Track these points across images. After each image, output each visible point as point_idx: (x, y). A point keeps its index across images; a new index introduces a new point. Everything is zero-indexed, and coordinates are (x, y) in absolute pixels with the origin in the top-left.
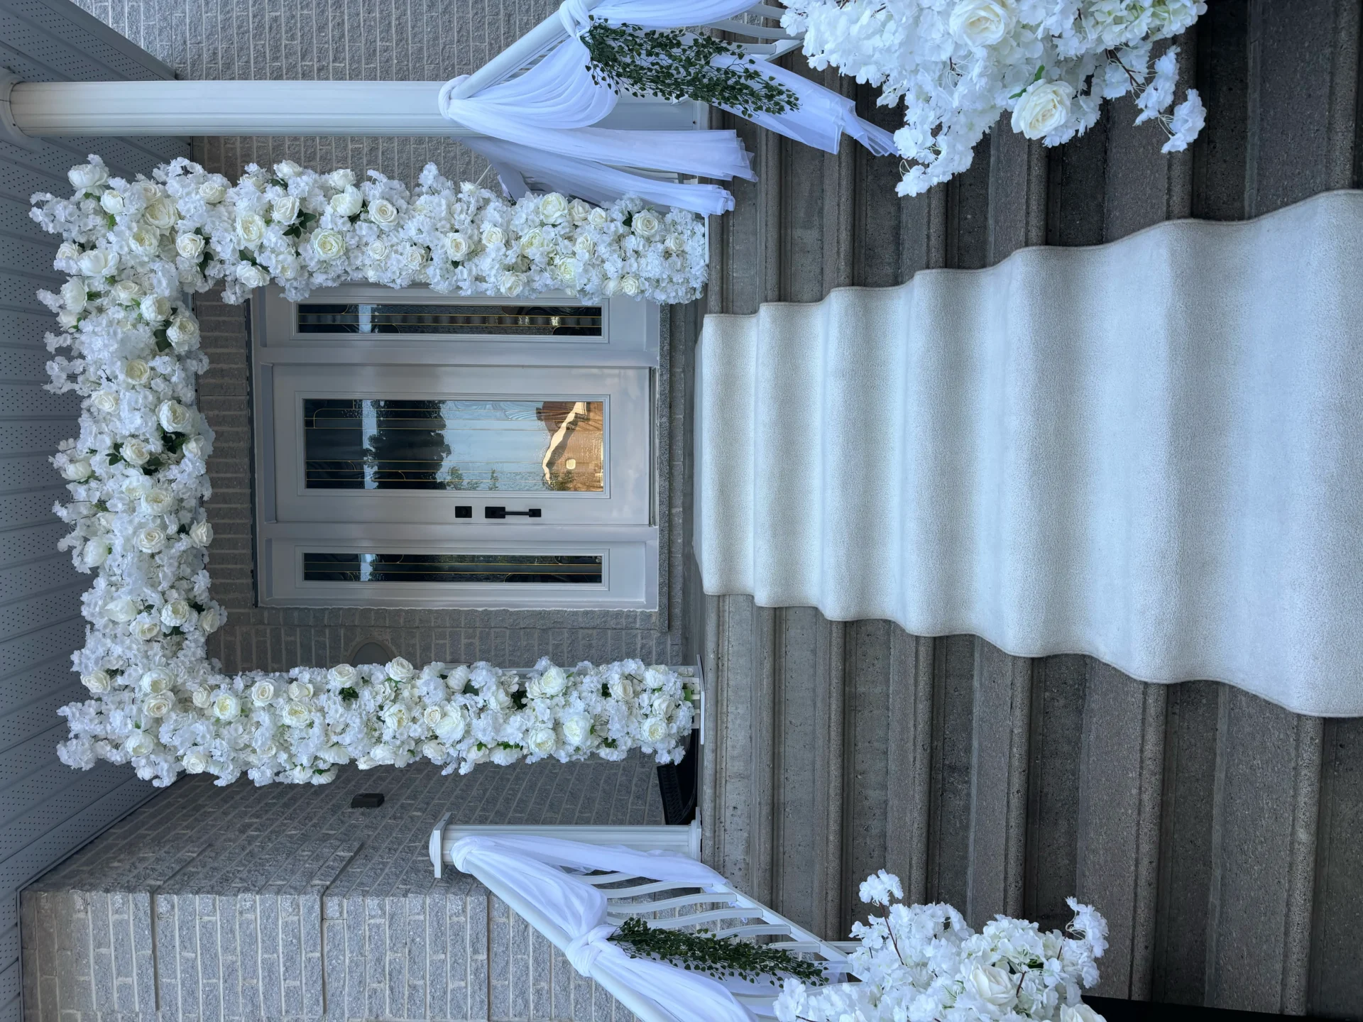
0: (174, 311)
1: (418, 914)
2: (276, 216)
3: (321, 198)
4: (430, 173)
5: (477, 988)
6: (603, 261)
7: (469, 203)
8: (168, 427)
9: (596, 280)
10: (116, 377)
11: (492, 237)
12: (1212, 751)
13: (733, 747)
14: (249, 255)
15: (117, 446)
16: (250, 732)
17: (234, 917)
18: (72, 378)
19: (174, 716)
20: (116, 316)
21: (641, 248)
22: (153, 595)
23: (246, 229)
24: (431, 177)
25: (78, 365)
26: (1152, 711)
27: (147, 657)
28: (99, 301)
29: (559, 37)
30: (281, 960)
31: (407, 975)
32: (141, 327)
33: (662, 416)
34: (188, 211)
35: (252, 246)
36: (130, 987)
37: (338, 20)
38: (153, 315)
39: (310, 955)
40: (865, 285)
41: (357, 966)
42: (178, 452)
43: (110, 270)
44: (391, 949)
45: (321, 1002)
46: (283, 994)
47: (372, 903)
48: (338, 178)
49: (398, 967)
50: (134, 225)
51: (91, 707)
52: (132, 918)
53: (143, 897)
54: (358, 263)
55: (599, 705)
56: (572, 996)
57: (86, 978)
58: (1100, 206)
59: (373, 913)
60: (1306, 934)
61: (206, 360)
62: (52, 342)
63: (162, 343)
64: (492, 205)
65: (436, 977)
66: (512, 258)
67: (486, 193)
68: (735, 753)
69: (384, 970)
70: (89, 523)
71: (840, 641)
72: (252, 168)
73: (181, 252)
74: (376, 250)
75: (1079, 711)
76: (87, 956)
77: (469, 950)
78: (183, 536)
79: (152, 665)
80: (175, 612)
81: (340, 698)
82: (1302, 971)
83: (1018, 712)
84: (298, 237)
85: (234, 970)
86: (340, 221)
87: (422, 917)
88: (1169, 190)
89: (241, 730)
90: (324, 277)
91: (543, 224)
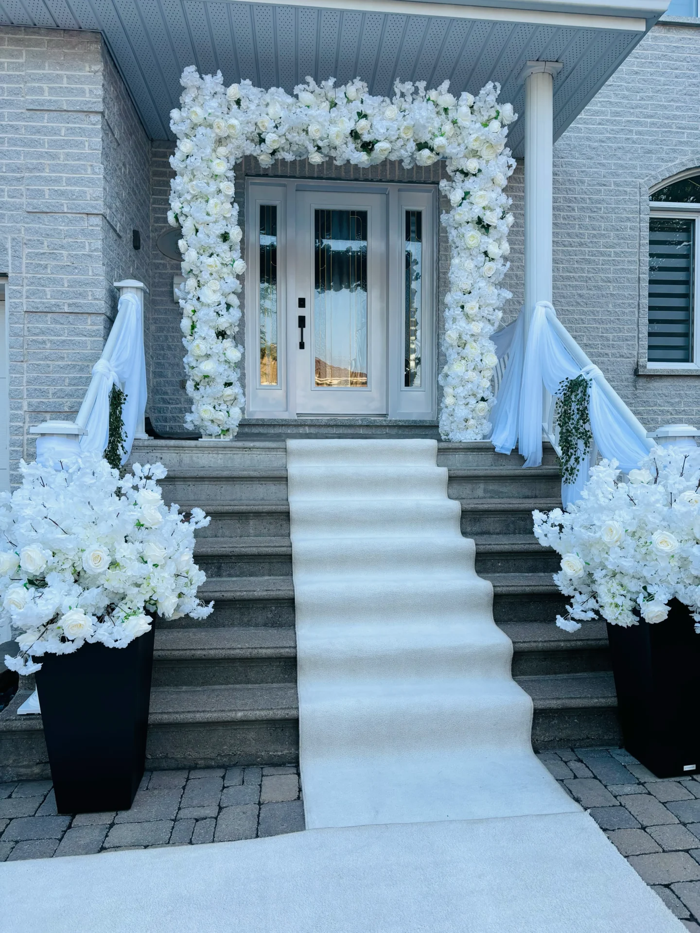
0: (438, 154)
1: (93, 272)
2: (488, 213)
3: (496, 237)
4: (508, 295)
5: (47, 305)
6: (463, 386)
7: (492, 315)
8: (377, 146)
9: (454, 382)
10: (404, 120)
11: (476, 327)
12: (262, 682)
13: (198, 457)
14: (467, 197)
15: (365, 116)
16: (203, 179)
17: (88, 161)
18: (403, 95)
19: (213, 135)
20: (436, 122)
21: (470, 406)
22: (284, 130)
23: (481, 196)
24: (506, 295)
25: (409, 98)
26: (282, 651)
27: (248, 123)
28: (444, 113)
29: (580, 365)
30: (62, 188)
31: (53, 263)
32: (430, 136)
33: (362, 420)
34: (491, 167)
35: (472, 199)
36: (42, 95)
37: (573, 244)
38: (437, 143)
39: (65, 206)
40: (462, 518)
41: (59, 233)
42: (362, 149)
43: (461, 122)
44: (69, 254)
45: (35, 211)
46: (40, 188)
47: (99, 244)
48: (506, 247)
49: (58, 258)
50: (484, 138)
51: (220, 89)
52: (87, 99)
53: (100, 107)
54: (462, 254)
55: (221, 381)
56: (42, 362)
57: (47, 68)
58: (511, 620)
59: (92, 245)
60: (191, 720)
61: (409, 167)
62: (422, 85)
63: (421, 146)
64: (492, 328)
65: (54, 281)
66: (465, 337)
67: (497, 325)
68: (194, 458)
69: (56, 249)
70: (322, 95)
71: (279, 510)
72: (510, 201)
73: (469, 160)
74: (470, 265)
75: (265, 625)
76: (62, 70)
77: (71, 301)
78: (316, 148)
79: (243, 126)
80: (274, 141)
81: (224, 232)
82: (171, 720)
83: (265, 593)
84: (477, 223)
85: (54, 159)
86: (485, 246)
87: (90, 273)
88: (525, 642)
89: (205, 174)
90: (455, 236)
91: (482, 354)
